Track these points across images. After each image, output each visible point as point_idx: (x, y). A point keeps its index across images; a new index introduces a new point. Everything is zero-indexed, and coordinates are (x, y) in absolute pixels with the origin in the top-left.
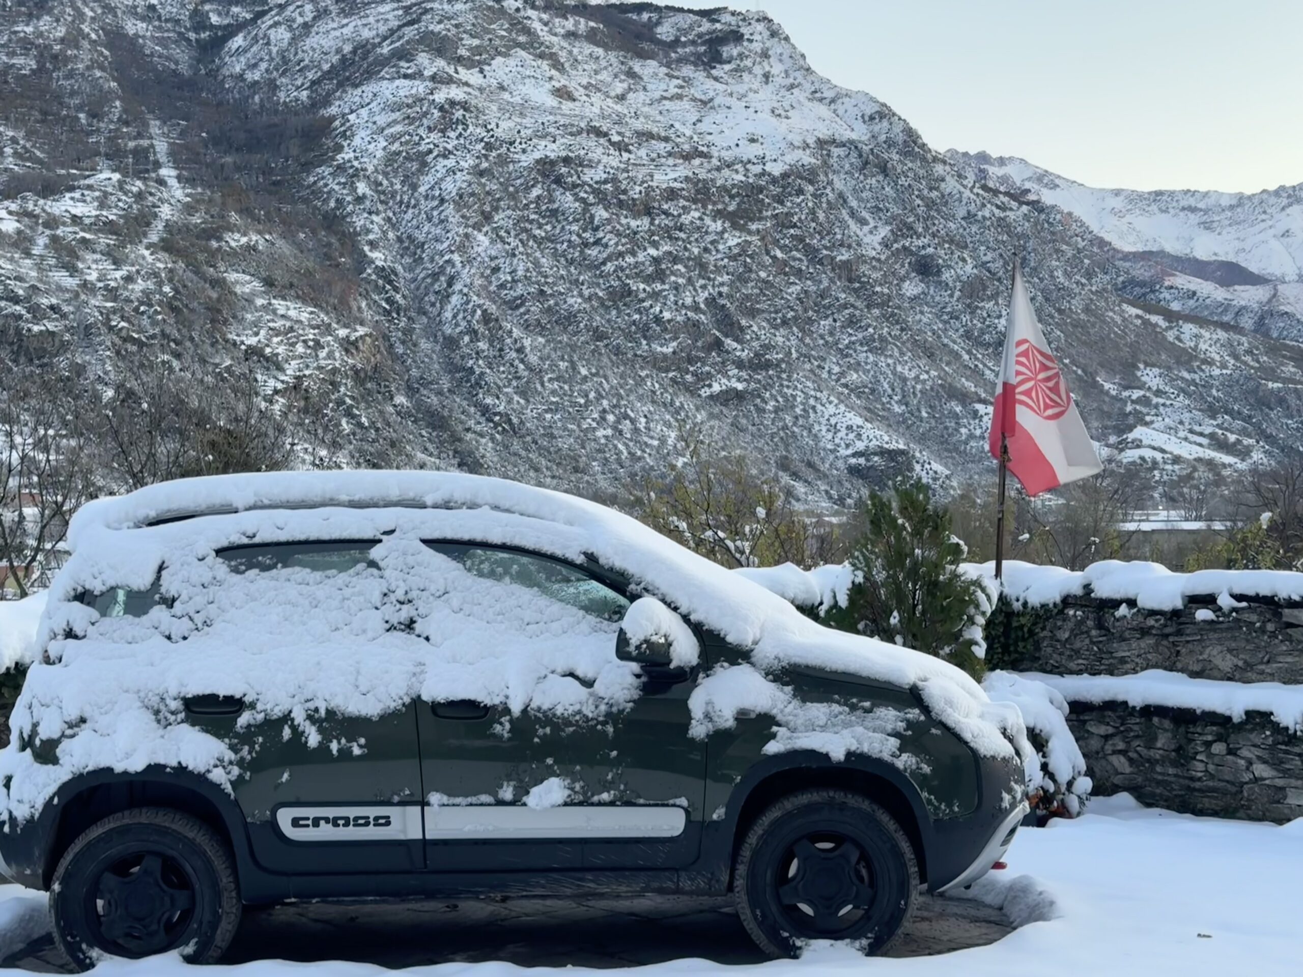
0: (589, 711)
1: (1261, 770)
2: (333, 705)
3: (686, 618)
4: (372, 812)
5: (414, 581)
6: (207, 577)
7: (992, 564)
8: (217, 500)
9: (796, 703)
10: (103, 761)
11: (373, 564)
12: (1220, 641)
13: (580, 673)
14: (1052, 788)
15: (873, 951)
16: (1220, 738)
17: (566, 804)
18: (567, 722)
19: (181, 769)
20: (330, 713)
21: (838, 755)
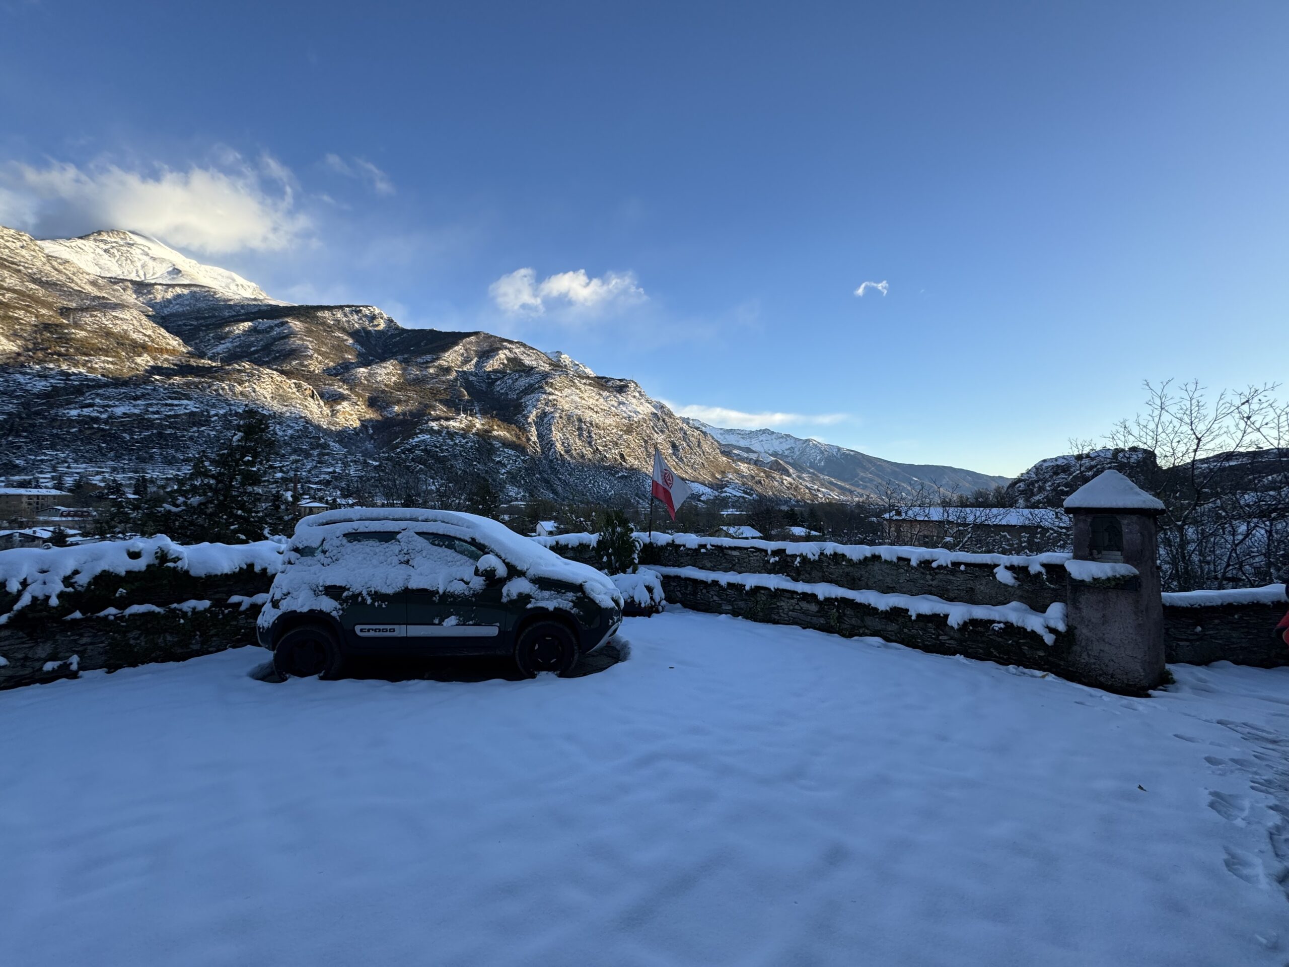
0: (467, 593)
1: (715, 598)
2: (377, 589)
3: (504, 561)
4: (388, 627)
5: (410, 547)
6: (339, 544)
7: (648, 533)
9: (539, 591)
10: (293, 608)
11: (397, 540)
12: (707, 558)
13: (465, 579)
14: (653, 604)
15: (560, 676)
16: (705, 588)
17: (457, 625)
18: (458, 596)
19: (321, 611)
20: (376, 592)
21: (551, 608)
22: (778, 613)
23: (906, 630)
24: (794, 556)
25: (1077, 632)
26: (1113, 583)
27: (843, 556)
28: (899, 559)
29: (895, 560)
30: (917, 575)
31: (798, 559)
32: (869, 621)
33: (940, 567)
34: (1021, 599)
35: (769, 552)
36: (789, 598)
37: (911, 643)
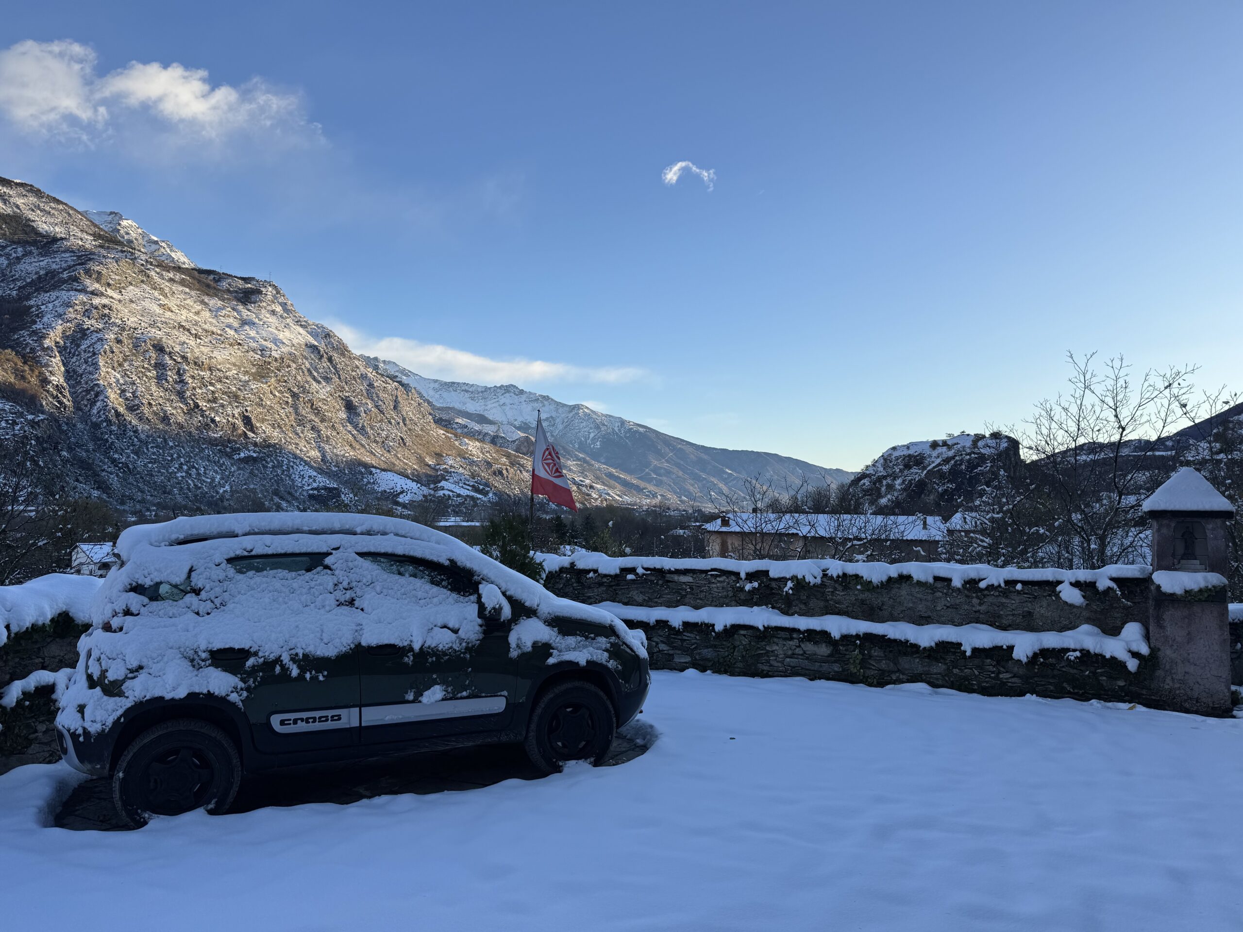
0: (456, 647)
2: (307, 651)
3: (502, 592)
4: (330, 713)
5: (353, 577)
6: (222, 576)
8: (225, 528)
9: (560, 637)
10: (157, 693)
11: (327, 567)
13: (451, 626)
15: (596, 764)
17: (443, 700)
18: (444, 653)
19: (210, 695)
20: (306, 656)
21: (583, 662)
22: (768, 661)
23: (956, 671)
24: (783, 580)
25: (1161, 654)
26: (1206, 595)
27: (857, 577)
28: (937, 579)
29: (931, 580)
30: (960, 599)
31: (790, 584)
32: (905, 662)
33: (990, 587)
34: (1089, 621)
35: (743, 575)
36: (785, 639)
37: (964, 686)
